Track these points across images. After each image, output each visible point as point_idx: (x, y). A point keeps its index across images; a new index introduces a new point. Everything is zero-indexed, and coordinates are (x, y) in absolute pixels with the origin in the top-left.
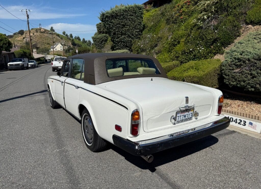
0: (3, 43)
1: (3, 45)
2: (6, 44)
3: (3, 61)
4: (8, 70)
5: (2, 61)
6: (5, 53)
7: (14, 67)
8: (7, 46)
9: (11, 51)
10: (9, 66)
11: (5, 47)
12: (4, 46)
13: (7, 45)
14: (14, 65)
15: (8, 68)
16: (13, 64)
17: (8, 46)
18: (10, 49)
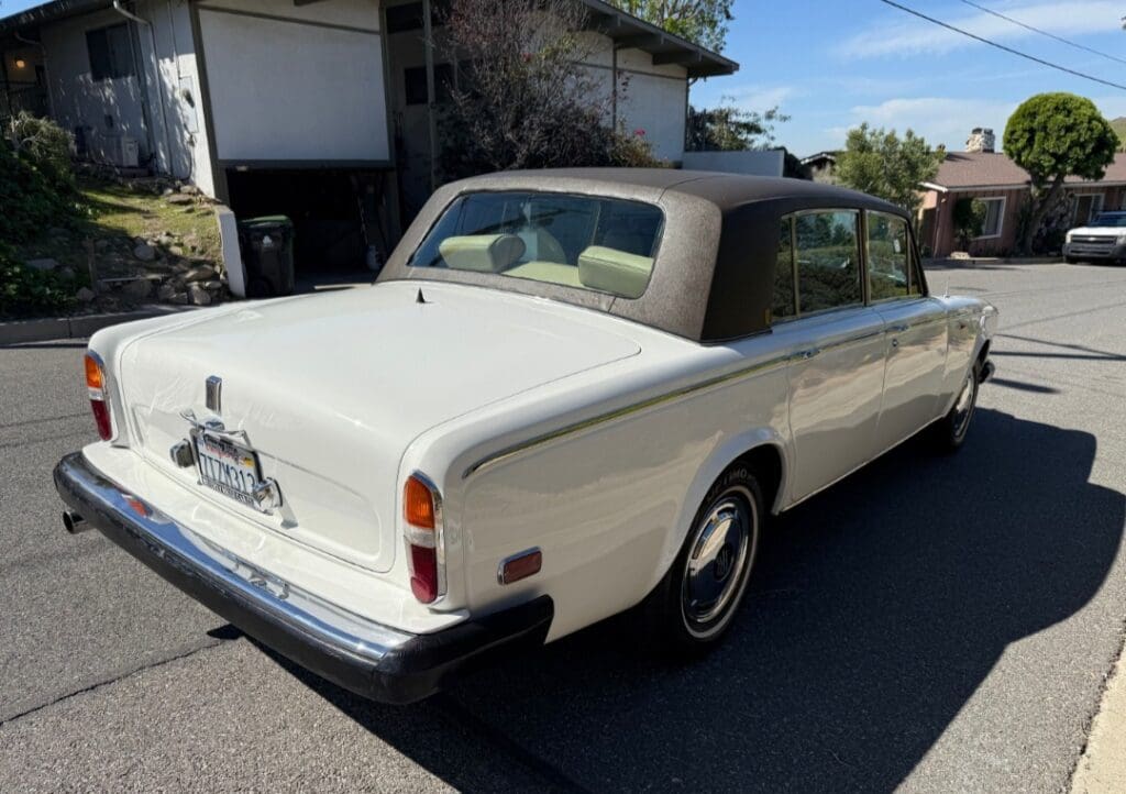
0: (1072, 142)
1: (1070, 148)
2: (1083, 146)
3: (1065, 219)
4: (1060, 261)
5: (1061, 220)
6: (1078, 185)
7: (1085, 250)
8: (1088, 157)
9: (1105, 179)
10: (1068, 240)
11: (1077, 159)
12: (1077, 153)
13: (1088, 150)
14: (1092, 239)
15: (1064, 252)
16: (1089, 236)
17: (1090, 154)
18: (1104, 169)
